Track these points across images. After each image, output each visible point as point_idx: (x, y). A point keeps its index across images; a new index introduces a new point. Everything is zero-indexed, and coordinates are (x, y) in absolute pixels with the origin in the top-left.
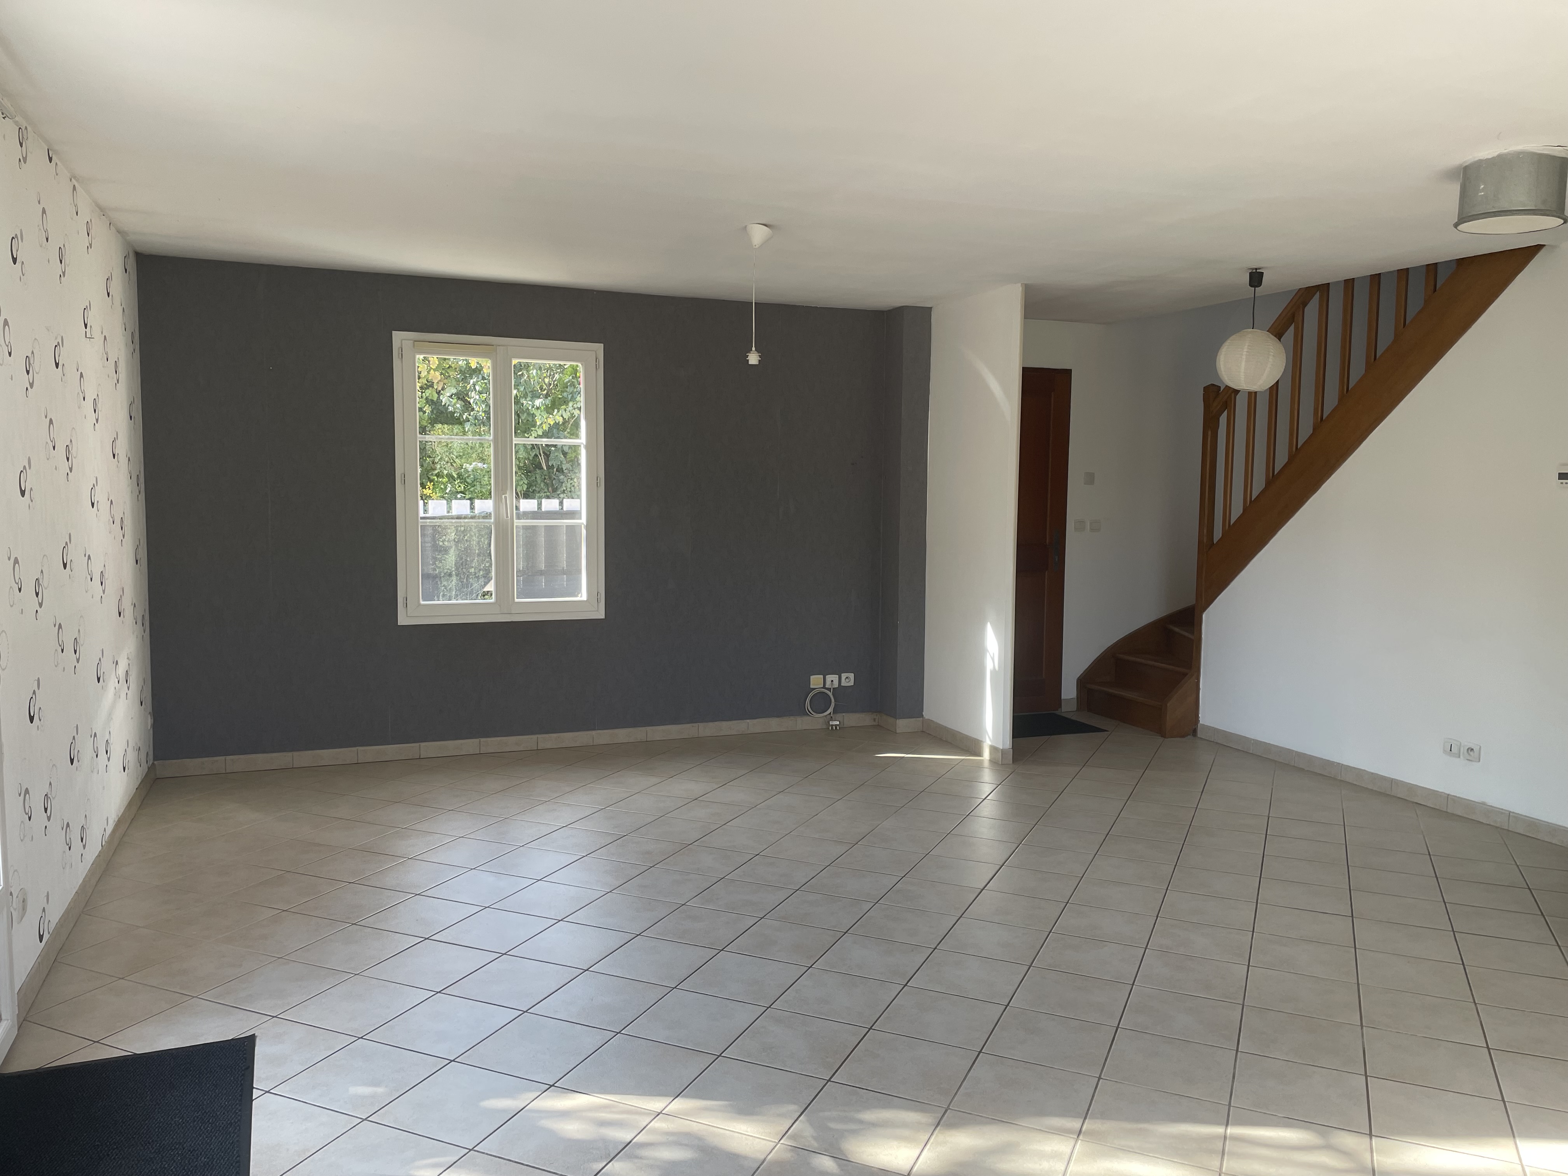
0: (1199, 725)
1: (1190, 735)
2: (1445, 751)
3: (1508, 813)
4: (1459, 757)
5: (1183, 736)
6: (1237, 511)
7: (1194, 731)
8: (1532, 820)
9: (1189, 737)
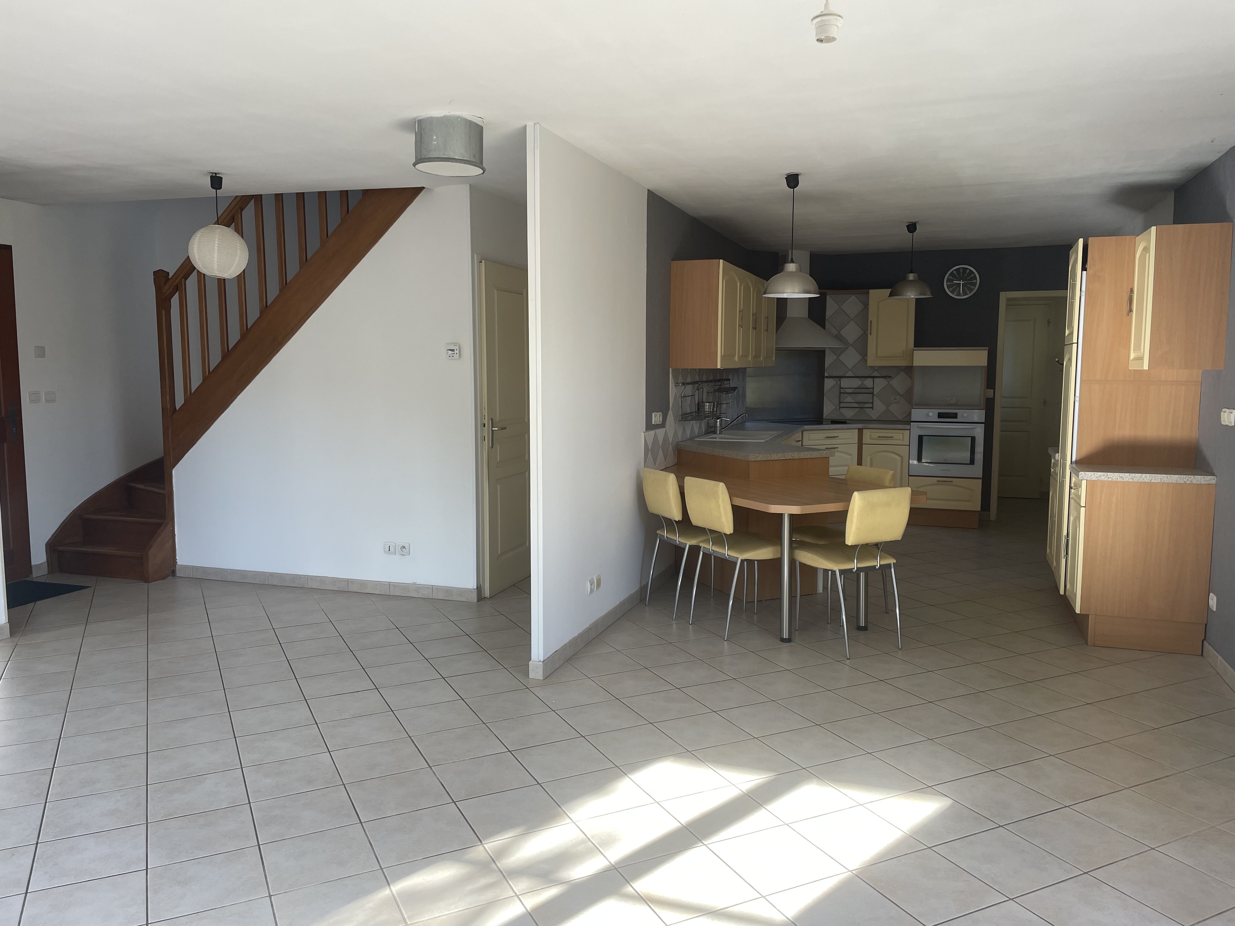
0: (177, 566)
1: (169, 576)
2: (385, 552)
3: (432, 586)
4: (396, 554)
5: (164, 578)
6: (196, 381)
7: (172, 572)
8: (447, 588)
9: (169, 577)
